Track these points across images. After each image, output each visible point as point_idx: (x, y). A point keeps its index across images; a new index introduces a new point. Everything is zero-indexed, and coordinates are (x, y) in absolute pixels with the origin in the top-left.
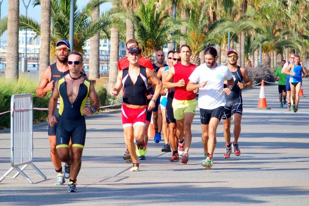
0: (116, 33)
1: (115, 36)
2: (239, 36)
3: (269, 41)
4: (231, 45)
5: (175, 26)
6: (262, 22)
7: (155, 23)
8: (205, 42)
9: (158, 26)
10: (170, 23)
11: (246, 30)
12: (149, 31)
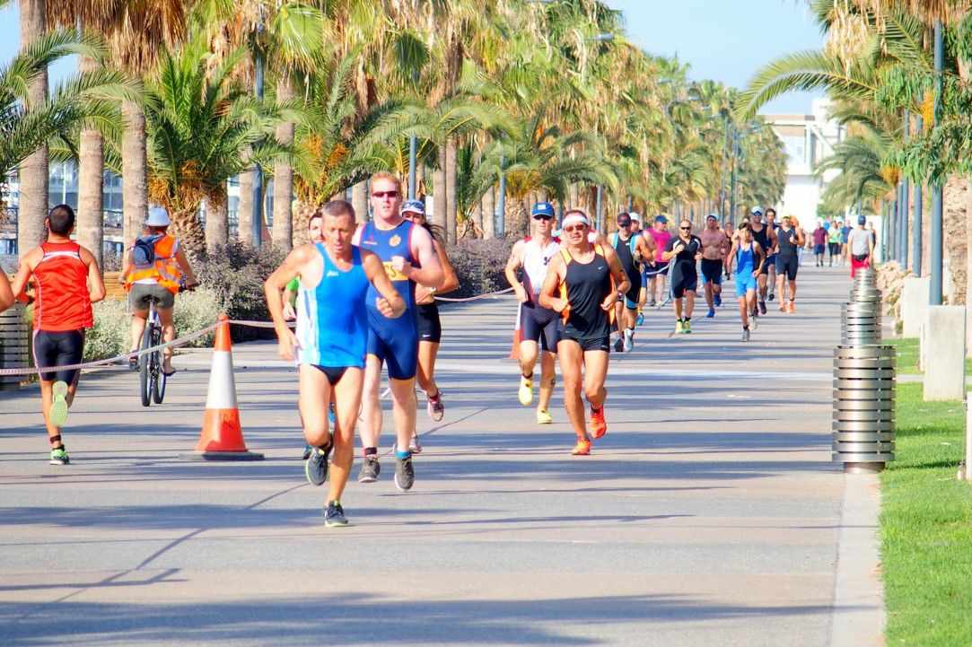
0: (96, 145)
1: (92, 152)
2: (441, 151)
3: (526, 164)
4: (419, 177)
5: (263, 122)
6: (507, 108)
7: (205, 114)
8: (348, 168)
9: (214, 122)
10: (249, 114)
11: (461, 131)
12: (188, 135)
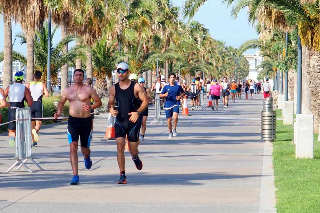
0: (80, 63)
1: (79, 65)
2: (165, 64)
3: (185, 67)
4: (159, 70)
5: (121, 57)
6: (181, 53)
7: (107, 55)
8: (142, 68)
9: (109, 57)
10: (118, 55)
11: (169, 59)
12: (103, 60)
